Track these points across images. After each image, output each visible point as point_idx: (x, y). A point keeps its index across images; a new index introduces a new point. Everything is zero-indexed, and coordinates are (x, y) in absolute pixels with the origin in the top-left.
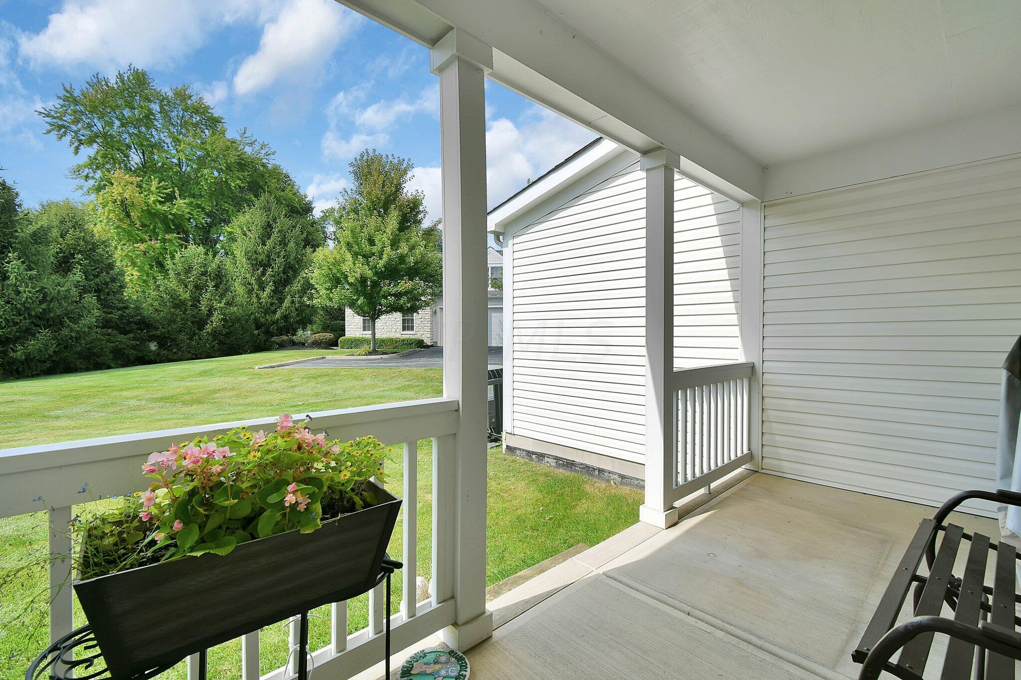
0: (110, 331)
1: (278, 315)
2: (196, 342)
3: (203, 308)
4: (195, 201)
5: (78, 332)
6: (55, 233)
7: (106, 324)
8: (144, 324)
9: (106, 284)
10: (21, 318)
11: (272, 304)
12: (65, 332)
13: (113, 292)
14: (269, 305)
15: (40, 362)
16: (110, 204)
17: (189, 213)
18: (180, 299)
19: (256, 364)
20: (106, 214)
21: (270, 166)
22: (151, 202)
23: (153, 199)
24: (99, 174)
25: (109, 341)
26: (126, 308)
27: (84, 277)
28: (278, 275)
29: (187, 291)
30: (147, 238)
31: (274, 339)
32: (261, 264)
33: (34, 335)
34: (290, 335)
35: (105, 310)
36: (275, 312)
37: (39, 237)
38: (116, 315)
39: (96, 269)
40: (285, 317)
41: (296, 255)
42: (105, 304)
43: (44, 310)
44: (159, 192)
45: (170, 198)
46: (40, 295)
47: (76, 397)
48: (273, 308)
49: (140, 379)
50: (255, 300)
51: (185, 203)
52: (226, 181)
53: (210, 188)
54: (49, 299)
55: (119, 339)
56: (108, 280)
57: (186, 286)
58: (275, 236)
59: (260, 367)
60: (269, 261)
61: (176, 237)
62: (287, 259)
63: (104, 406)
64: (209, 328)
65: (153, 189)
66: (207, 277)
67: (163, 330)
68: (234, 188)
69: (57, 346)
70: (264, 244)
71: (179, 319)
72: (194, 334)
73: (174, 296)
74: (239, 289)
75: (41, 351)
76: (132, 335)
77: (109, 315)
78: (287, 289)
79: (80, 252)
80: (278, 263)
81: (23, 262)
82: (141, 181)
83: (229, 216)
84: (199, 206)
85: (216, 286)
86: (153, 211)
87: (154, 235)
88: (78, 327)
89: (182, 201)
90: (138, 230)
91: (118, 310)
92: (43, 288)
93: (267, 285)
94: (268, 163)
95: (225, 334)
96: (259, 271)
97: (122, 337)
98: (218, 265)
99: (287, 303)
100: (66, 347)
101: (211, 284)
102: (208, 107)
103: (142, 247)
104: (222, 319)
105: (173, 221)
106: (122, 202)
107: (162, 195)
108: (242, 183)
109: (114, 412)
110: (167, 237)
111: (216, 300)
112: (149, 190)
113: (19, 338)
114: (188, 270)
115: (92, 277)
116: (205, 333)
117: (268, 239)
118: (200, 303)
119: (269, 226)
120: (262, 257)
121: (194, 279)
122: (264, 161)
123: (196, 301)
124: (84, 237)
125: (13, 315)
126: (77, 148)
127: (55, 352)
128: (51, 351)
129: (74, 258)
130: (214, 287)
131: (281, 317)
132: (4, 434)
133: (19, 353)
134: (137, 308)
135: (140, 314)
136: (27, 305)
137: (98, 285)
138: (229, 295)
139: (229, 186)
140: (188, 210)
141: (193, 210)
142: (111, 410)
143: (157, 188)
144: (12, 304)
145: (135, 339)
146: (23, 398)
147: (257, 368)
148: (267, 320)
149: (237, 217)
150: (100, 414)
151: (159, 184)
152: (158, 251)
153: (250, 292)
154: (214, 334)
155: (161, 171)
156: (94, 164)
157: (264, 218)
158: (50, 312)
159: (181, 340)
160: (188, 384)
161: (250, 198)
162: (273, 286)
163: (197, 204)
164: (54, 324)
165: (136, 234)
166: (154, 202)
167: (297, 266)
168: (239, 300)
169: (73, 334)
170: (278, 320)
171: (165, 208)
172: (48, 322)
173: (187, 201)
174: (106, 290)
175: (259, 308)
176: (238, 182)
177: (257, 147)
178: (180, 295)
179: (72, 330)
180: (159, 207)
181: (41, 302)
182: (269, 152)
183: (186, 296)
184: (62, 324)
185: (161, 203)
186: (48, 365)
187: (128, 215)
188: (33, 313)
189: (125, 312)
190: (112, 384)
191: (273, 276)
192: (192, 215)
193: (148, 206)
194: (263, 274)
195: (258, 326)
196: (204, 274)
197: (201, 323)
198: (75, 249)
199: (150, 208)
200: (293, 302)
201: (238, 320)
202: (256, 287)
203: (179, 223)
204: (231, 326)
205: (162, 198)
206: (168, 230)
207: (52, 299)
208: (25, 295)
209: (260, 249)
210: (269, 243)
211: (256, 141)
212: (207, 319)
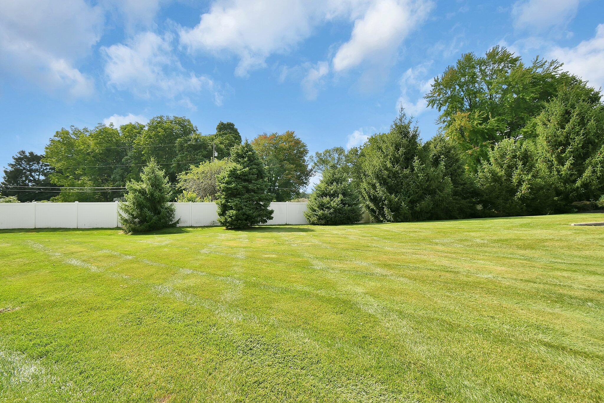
0: (457, 197)
1: (578, 183)
2: (509, 205)
3: (514, 181)
4: (500, 118)
5: (443, 197)
6: (432, 146)
7: (455, 193)
8: (476, 193)
9: (455, 170)
10: (419, 190)
11: (571, 175)
12: (437, 197)
13: (459, 175)
14: (568, 176)
15: (426, 213)
16: (455, 131)
17: (497, 126)
18: (498, 176)
19: (572, 222)
20: (452, 137)
21: (557, 76)
22: (475, 125)
23: (476, 123)
24: (449, 119)
25: (457, 203)
26: (465, 184)
27: (445, 168)
28: (577, 151)
29: (502, 171)
30: (473, 146)
31: (574, 203)
32: (560, 144)
33: (423, 199)
34: (593, 200)
35: (455, 185)
36: (575, 181)
37: (426, 148)
38: (460, 188)
39: (450, 162)
40: (585, 185)
41: (597, 130)
42: (454, 182)
43: (428, 185)
44: (480, 118)
45: (486, 120)
46: (426, 177)
47: (444, 232)
48: (573, 178)
49: (478, 226)
50: (556, 173)
51: (494, 120)
52: (523, 98)
53: (511, 106)
54: (430, 179)
55: (462, 202)
56: (456, 168)
57: (502, 167)
58: (574, 118)
59: (576, 224)
60: (567, 140)
61: (489, 143)
62: (586, 136)
63: (461, 240)
64: (519, 194)
65: (476, 117)
66: (516, 159)
67: (487, 197)
68: (528, 100)
69: (433, 204)
70: (563, 128)
71: (497, 189)
72: (508, 200)
73: (494, 174)
74: (541, 165)
75: (426, 207)
76: (468, 200)
77: (456, 189)
78: (587, 161)
79: (443, 154)
80: (578, 141)
81: (420, 161)
82: (470, 115)
83: (525, 121)
84: (503, 120)
85: (524, 164)
86: (476, 130)
87: (477, 144)
88: (443, 194)
89: (493, 120)
90: (468, 143)
91: (461, 185)
92: (428, 174)
93: (566, 160)
94: (556, 74)
95: (532, 199)
96: (559, 150)
97: (463, 202)
98: (525, 149)
99: (587, 173)
100: (437, 206)
101: (520, 163)
102: (510, 54)
103: (470, 152)
104: (529, 188)
105: (487, 133)
106: (460, 129)
107: (481, 119)
108: (535, 95)
109: (468, 246)
110: (484, 143)
111: (524, 174)
112: (474, 118)
113: (418, 200)
114: (503, 156)
115: (448, 167)
116: (516, 198)
117: (567, 123)
118: (512, 177)
119: (568, 113)
120: (561, 138)
121: (507, 161)
122: (553, 74)
123: (509, 175)
124: (445, 145)
125: (416, 188)
126: (440, 108)
127: (432, 208)
128: (430, 208)
129: (440, 158)
130: (522, 165)
131: (581, 185)
132: (413, 249)
133: (418, 208)
134: (472, 183)
135: (473, 187)
136: (421, 183)
137: (451, 171)
138: (534, 170)
139: (525, 99)
140: (496, 124)
141: (499, 123)
142: (466, 243)
143: (478, 116)
144: (416, 183)
145: (470, 202)
146: (420, 230)
147: (573, 224)
148: (566, 188)
149: (531, 120)
150: (460, 246)
151: (479, 113)
152: (478, 153)
153: (550, 168)
154: (523, 199)
155: (480, 106)
156: (447, 114)
157: (563, 107)
158: (430, 186)
159: (498, 204)
160: (516, 232)
161: (541, 104)
162: (573, 160)
163: (502, 119)
164: (433, 193)
165: (467, 145)
166: (477, 125)
167: (596, 141)
168: (541, 174)
169: (441, 198)
170: (578, 187)
171: (483, 126)
172: (429, 192)
173: (496, 119)
174: (455, 174)
175: (559, 179)
176: (532, 95)
177: (547, 65)
178: (497, 173)
179: (440, 196)
180: (479, 126)
181: (427, 181)
182: (558, 65)
183: (501, 173)
184: (435, 193)
185: (481, 124)
186: (429, 215)
187: (463, 136)
188: (424, 187)
189: (465, 186)
190: (462, 228)
191: (572, 152)
192: (498, 126)
193: (473, 128)
194: (563, 151)
195: (558, 193)
196: (515, 157)
197: (513, 191)
198: (440, 153)
199: (474, 129)
200: (594, 172)
201: (542, 188)
202: (555, 163)
203: (491, 134)
204: (536, 193)
205: (481, 121)
206: (485, 139)
207: (431, 179)
208: (421, 178)
209: (559, 133)
210: (568, 127)
211: (546, 61)
212: (517, 189)
